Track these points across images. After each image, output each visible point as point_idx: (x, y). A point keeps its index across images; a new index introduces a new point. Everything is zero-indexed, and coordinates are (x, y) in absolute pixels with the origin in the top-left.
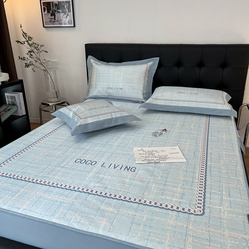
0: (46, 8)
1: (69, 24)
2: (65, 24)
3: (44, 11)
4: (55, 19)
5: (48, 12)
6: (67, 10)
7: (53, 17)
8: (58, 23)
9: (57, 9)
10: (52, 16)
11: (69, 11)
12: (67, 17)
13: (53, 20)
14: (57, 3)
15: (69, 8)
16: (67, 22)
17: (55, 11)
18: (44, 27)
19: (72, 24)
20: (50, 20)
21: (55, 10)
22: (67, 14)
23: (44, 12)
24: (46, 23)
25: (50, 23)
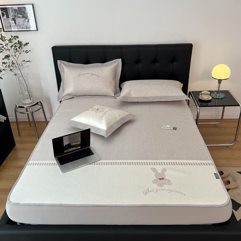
2: (27, 28)
4: (15, 23)
5: (8, 17)
7: (13, 22)
8: (19, 27)
9: (17, 14)
12: (28, 21)
13: (14, 25)
14: (17, 9)
18: (4, 31)
20: (10, 25)
21: (14, 15)
22: (28, 19)
23: (3, 17)
24: (5, 27)
25: (10, 28)
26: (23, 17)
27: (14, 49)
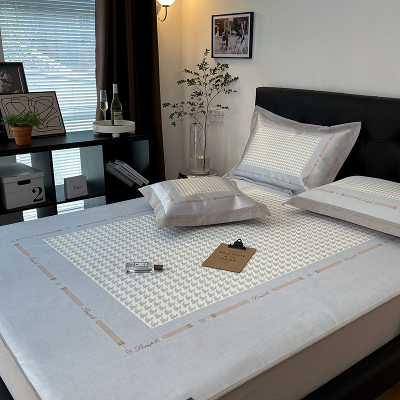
0: (218, 28)
1: (244, 53)
2: (238, 54)
3: (216, 32)
4: (227, 45)
5: (220, 35)
6: (244, 31)
7: (225, 42)
8: (230, 51)
9: (232, 30)
10: (224, 40)
11: (246, 33)
12: (242, 42)
13: (225, 47)
14: (232, 20)
15: (246, 29)
16: (241, 49)
17: (229, 33)
18: (212, 57)
19: (247, 54)
20: (221, 47)
21: (228, 31)
22: (242, 37)
23: (215, 35)
24: (215, 51)
25: (220, 52)
26: (237, 35)
27: (214, 85)
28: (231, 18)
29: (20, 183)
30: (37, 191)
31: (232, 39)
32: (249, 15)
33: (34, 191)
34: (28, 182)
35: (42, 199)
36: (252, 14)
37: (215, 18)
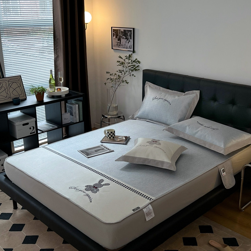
0: (115, 34)
1: (130, 49)
2: (127, 48)
3: (114, 36)
4: (120, 43)
5: (116, 37)
6: (129, 37)
8: (122, 46)
9: (123, 36)
11: (131, 38)
12: (128, 42)
14: (123, 31)
15: (131, 36)
16: (128, 46)
17: (121, 37)
18: (112, 49)
19: (132, 49)
22: (129, 40)
24: (114, 45)
25: (116, 46)
28: (122, 30)
29: (24, 125)
30: (32, 128)
31: (123, 41)
32: (132, 29)
33: (30, 128)
34: (27, 124)
35: (34, 132)
36: (134, 29)
37: (113, 28)
